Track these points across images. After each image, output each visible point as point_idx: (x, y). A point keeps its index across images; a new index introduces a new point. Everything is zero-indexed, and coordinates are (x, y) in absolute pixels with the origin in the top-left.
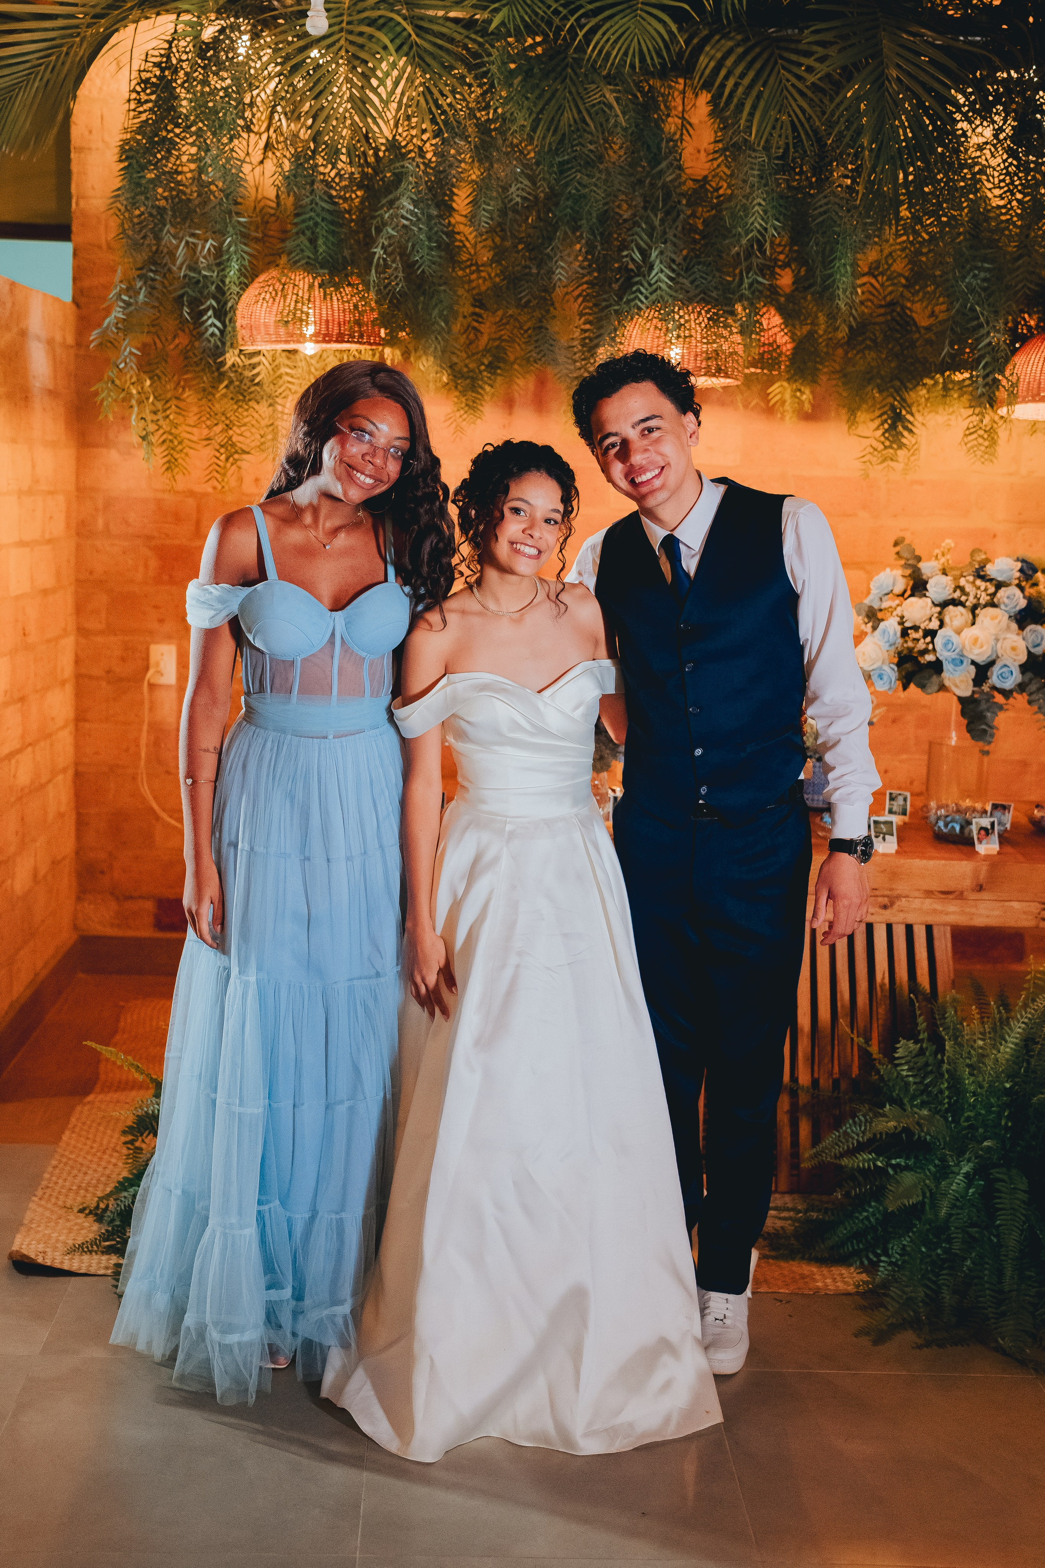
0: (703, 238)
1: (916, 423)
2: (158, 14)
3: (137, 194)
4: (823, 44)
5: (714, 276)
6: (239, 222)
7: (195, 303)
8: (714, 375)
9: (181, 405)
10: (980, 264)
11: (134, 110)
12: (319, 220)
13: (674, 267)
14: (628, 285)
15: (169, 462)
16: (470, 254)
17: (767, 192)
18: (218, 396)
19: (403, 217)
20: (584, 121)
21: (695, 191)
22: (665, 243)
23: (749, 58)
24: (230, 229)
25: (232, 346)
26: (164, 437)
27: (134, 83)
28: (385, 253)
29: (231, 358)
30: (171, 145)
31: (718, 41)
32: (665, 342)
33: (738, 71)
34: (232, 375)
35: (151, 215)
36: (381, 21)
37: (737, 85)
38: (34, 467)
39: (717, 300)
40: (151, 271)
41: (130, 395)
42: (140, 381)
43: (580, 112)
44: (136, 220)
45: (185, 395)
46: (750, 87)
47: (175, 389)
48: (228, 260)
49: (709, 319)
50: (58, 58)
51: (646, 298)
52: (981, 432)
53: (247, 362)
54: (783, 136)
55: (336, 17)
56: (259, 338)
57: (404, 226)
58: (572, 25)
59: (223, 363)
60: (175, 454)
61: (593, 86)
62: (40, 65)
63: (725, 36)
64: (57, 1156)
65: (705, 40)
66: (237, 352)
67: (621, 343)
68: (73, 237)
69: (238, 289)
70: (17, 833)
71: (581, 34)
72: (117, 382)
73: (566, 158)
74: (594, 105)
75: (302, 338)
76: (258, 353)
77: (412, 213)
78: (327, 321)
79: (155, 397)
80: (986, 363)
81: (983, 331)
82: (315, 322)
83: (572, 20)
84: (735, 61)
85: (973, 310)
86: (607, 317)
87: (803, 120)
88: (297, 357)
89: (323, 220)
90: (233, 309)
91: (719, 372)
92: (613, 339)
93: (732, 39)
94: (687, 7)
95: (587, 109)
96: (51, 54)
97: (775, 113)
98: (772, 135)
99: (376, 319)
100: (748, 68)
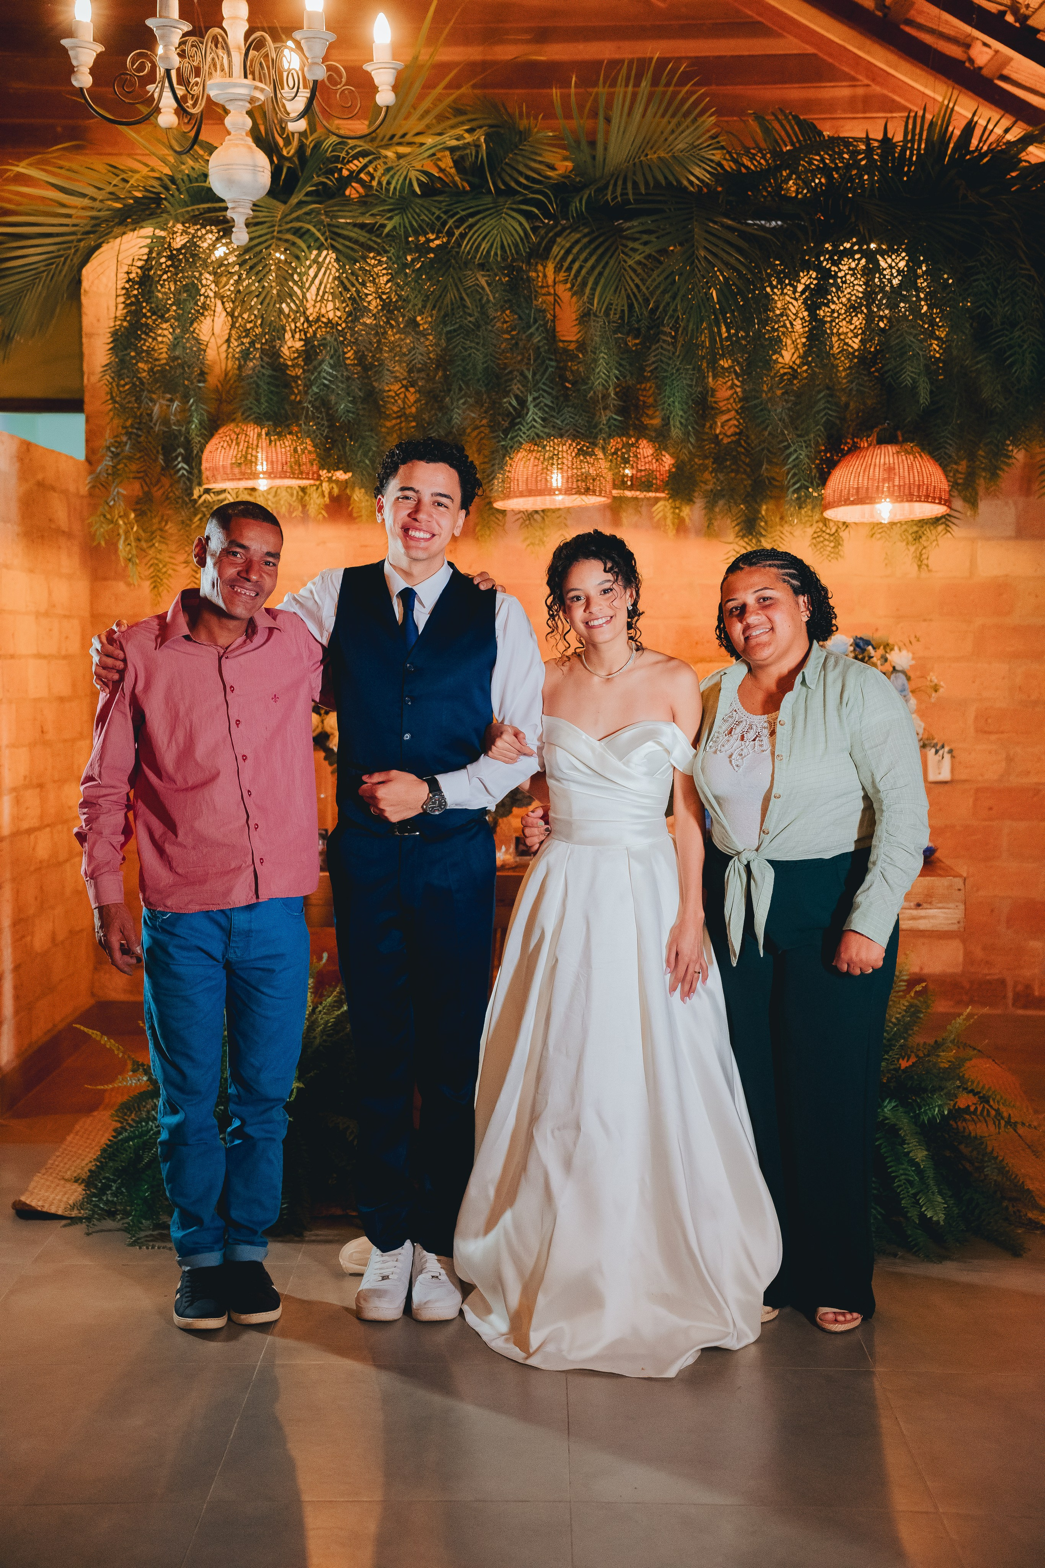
0: (572, 384)
1: (784, 532)
3: (121, 369)
4: (647, 232)
5: (581, 415)
6: (200, 388)
7: (168, 451)
8: (585, 495)
9: (164, 535)
11: (123, 303)
12: (261, 383)
13: (546, 409)
14: (513, 424)
15: (155, 581)
16: (399, 407)
17: (609, 349)
18: (193, 526)
19: (325, 378)
20: (462, 299)
21: (566, 350)
22: (538, 391)
23: (592, 246)
24: (192, 393)
25: (200, 484)
26: (151, 562)
27: (121, 282)
28: (312, 406)
29: (200, 495)
30: (148, 330)
31: (570, 233)
32: (543, 469)
33: (583, 257)
34: (204, 509)
35: (134, 384)
36: (303, 230)
37: (581, 267)
38: (50, 593)
39: (582, 434)
40: (137, 429)
41: (119, 526)
42: (125, 516)
43: (460, 293)
44: (121, 389)
45: (167, 527)
46: (593, 268)
47: (160, 523)
48: (191, 416)
49: (578, 450)
50: (57, 266)
51: (524, 433)
52: (827, 537)
53: (216, 498)
54: (620, 305)
55: (269, 227)
56: (219, 478)
57: (325, 385)
58: (450, 227)
59: (195, 501)
60: (160, 575)
61: (470, 272)
62: (44, 271)
63: (574, 230)
65: (557, 236)
66: (202, 489)
68: (86, 407)
69: (199, 439)
70: (36, 899)
71: (457, 233)
72: (108, 516)
73: (451, 328)
74: (470, 287)
75: (255, 477)
76: (224, 491)
77: (331, 375)
78: (272, 462)
79: (140, 528)
80: (795, 475)
81: (792, 449)
82: (262, 463)
83: (451, 222)
84: (582, 249)
85: (783, 433)
86: (497, 451)
87: (635, 290)
88: (256, 494)
89: (265, 383)
90: (199, 456)
91: (587, 491)
92: (502, 468)
93: (580, 232)
94: (537, 211)
95: (465, 290)
96: (52, 264)
97: (613, 288)
98: (612, 304)
99: (314, 460)
100: (591, 255)
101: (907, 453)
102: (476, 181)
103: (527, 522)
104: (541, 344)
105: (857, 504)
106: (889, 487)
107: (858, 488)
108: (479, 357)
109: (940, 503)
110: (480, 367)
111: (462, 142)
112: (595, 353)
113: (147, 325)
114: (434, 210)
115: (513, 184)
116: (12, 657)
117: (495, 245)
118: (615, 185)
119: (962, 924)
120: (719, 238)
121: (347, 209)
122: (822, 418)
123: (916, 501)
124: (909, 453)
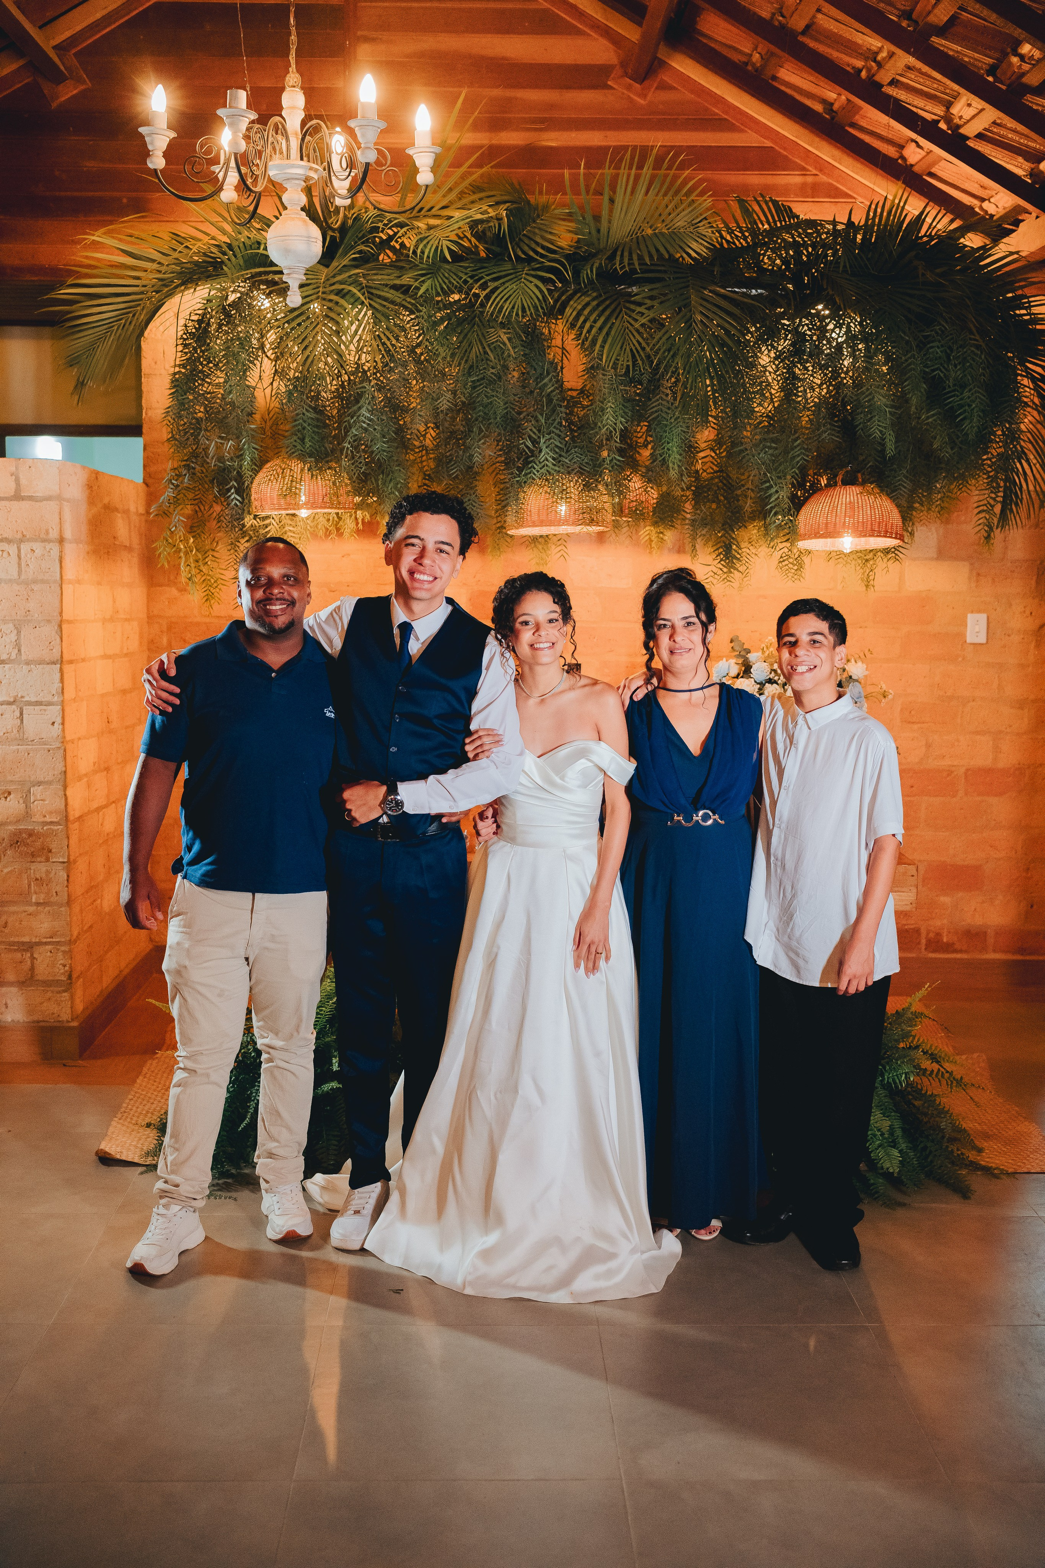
0: (579, 428)
2: (197, 284)
3: (181, 411)
4: (652, 298)
5: (587, 455)
6: (250, 428)
7: (222, 483)
8: (588, 525)
9: (215, 554)
10: (769, 444)
11: (181, 351)
12: (306, 425)
13: (557, 450)
14: (526, 463)
15: (206, 595)
17: (616, 399)
18: (242, 548)
19: (364, 422)
20: (486, 353)
21: (572, 397)
22: (548, 434)
23: (601, 308)
24: (244, 433)
25: (249, 513)
26: (204, 577)
27: (180, 334)
28: (352, 446)
29: (249, 521)
30: (205, 376)
31: (580, 297)
32: (553, 502)
33: (592, 318)
35: (191, 424)
36: (346, 292)
37: (591, 327)
38: (114, 601)
39: (588, 472)
40: (193, 462)
41: (180, 549)
42: (186, 539)
43: (484, 348)
44: (181, 428)
45: (218, 548)
46: (602, 328)
47: (211, 543)
48: (244, 454)
49: (584, 485)
50: (126, 321)
51: (538, 471)
52: (791, 561)
53: (262, 523)
54: (625, 360)
55: (315, 289)
56: (267, 507)
57: (364, 428)
58: (476, 290)
59: (243, 523)
60: (211, 589)
61: (493, 330)
62: (115, 326)
63: (585, 294)
64: (133, 1093)
65: (570, 298)
66: (253, 517)
67: (522, 504)
68: (143, 434)
69: (251, 474)
71: (482, 295)
72: (170, 541)
73: (476, 378)
74: (493, 343)
75: (298, 507)
76: (267, 517)
77: (370, 420)
78: (314, 494)
79: (197, 550)
81: (773, 490)
82: (305, 494)
84: (591, 311)
85: (765, 475)
86: (512, 485)
87: (639, 348)
89: (309, 425)
90: (249, 488)
91: (592, 522)
92: (517, 500)
93: (590, 295)
94: (554, 278)
95: (489, 346)
96: (121, 319)
97: (619, 346)
98: (618, 360)
99: (350, 491)
100: (599, 316)
101: (869, 493)
102: (498, 250)
103: (533, 545)
104: (554, 393)
105: (826, 537)
106: (854, 524)
107: (827, 524)
108: (499, 403)
109: (896, 538)
110: (500, 412)
111: (486, 216)
112: (602, 403)
113: (202, 372)
114: (461, 275)
115: (531, 253)
116: (83, 660)
117: (516, 306)
118: (622, 255)
119: (914, 905)
120: (711, 303)
121: (383, 272)
122: (798, 462)
123: (877, 536)
124: (870, 494)
